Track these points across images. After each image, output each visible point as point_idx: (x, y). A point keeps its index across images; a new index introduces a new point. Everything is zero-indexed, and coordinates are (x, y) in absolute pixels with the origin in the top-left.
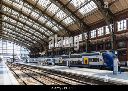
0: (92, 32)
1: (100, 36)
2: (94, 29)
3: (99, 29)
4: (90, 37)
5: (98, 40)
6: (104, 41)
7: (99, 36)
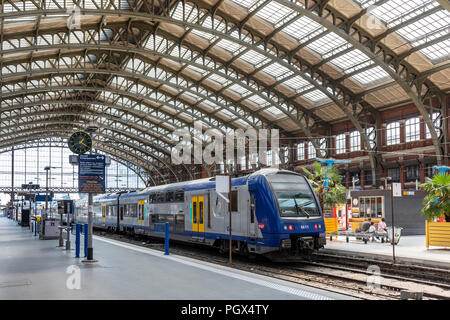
0: (389, 126)
1: (411, 143)
2: (395, 119)
3: (407, 122)
4: (385, 143)
5: (407, 152)
6: (422, 156)
7: (408, 140)
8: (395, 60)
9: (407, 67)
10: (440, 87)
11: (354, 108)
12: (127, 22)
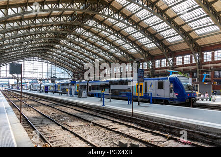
0: (177, 58)
2: (180, 56)
3: (185, 57)
4: (175, 64)
7: (185, 63)
8: (185, 34)
9: (189, 37)
10: (200, 44)
11: (166, 51)
12: (83, 14)
